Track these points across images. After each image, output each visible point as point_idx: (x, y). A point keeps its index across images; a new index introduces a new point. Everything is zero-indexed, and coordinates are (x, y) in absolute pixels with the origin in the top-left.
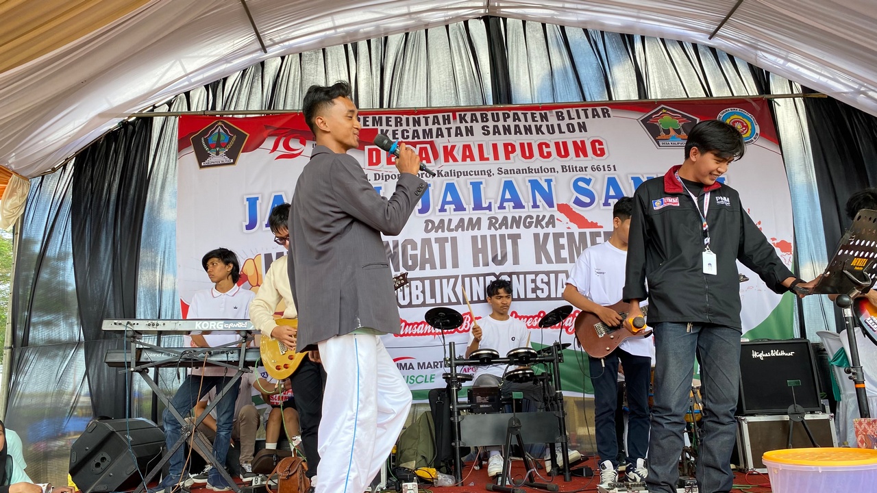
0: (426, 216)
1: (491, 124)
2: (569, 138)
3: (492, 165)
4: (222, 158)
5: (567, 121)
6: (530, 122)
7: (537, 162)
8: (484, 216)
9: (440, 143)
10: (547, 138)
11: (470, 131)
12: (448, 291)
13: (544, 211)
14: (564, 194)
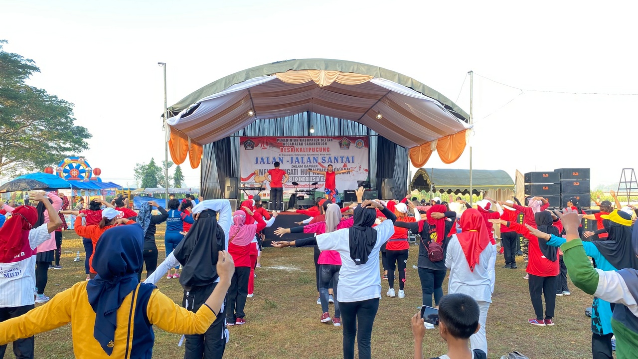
0: (292, 164)
1: (307, 142)
2: (323, 147)
3: (306, 153)
4: (250, 148)
5: (323, 142)
6: (315, 142)
7: (315, 153)
8: (304, 165)
9: (296, 147)
10: (318, 146)
11: (302, 144)
12: (296, 179)
13: (316, 164)
14: (320, 161)
